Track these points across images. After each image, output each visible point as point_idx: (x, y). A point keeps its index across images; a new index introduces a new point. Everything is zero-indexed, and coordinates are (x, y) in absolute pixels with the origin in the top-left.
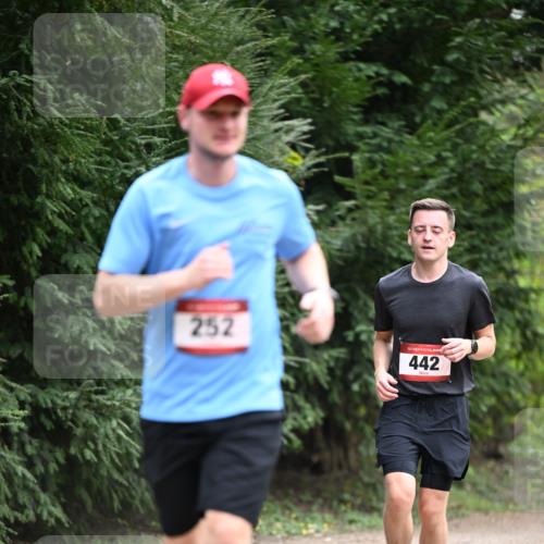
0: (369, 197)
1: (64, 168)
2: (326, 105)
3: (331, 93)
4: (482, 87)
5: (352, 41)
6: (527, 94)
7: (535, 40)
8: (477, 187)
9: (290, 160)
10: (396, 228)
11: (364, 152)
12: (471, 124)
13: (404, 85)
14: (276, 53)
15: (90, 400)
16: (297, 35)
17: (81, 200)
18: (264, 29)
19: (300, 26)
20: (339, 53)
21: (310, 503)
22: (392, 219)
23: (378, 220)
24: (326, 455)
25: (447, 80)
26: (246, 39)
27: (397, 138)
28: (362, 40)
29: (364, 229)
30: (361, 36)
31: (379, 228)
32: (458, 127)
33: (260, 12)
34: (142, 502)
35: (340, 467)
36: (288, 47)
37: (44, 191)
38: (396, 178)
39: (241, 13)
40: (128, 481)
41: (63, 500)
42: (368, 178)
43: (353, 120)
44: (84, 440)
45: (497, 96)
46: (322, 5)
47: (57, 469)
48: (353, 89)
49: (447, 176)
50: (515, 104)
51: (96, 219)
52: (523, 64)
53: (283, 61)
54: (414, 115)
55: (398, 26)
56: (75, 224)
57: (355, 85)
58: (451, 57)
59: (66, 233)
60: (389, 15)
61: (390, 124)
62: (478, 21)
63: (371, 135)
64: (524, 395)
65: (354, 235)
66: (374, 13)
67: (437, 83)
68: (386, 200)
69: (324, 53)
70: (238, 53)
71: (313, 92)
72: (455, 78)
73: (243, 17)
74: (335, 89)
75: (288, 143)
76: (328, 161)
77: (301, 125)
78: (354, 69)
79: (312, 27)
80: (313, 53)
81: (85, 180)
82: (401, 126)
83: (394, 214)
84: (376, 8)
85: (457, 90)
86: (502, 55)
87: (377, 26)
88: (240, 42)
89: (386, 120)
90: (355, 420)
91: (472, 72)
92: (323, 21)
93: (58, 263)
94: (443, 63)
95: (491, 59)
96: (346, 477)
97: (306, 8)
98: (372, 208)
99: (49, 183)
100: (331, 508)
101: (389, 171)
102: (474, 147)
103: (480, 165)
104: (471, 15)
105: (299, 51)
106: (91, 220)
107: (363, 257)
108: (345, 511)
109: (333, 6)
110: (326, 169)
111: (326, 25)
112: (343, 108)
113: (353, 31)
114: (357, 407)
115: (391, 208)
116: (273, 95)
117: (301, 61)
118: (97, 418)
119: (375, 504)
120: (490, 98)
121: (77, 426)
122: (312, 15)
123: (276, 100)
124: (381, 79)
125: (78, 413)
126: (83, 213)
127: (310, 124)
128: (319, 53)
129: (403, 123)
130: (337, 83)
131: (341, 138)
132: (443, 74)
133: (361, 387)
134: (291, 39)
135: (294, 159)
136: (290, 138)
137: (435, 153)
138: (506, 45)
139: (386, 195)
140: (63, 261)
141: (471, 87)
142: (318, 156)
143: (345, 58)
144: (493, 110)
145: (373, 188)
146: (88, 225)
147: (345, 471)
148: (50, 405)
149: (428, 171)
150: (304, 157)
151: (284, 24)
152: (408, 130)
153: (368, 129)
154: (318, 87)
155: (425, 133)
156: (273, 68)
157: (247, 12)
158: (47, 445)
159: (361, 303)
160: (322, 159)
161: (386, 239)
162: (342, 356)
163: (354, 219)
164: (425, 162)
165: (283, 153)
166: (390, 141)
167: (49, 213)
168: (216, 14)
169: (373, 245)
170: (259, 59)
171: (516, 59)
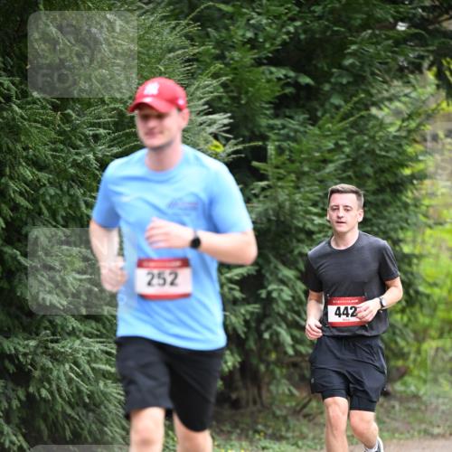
0: (279, 179)
1: (25, 154)
2: (243, 102)
3: (247, 92)
4: (373, 87)
5: (265, 49)
6: (410, 93)
7: (417, 48)
8: (369, 170)
9: (213, 148)
10: (301, 205)
11: (274, 141)
12: (362, 117)
13: (308, 85)
14: (201, 59)
15: (47, 348)
16: (219, 44)
17: (39, 181)
18: (192, 39)
19: (221, 37)
20: (254, 59)
21: (230, 433)
22: (298, 197)
23: (286, 197)
24: (243, 393)
25: (344, 81)
26: (177, 47)
27: (302, 129)
28: (273, 48)
29: (274, 205)
30: (272, 45)
31: (287, 204)
32: (351, 119)
33: (188, 24)
34: (90, 432)
35: (255, 402)
36: (212, 54)
37: (8, 173)
38: (301, 163)
39: (172, 26)
40: (78, 415)
41: (24, 430)
42: (279, 163)
43: (265, 114)
44: (41, 381)
45: (386, 94)
46: (240, 19)
47: (19, 405)
48: (265, 89)
49: (343, 161)
50: (400, 101)
51: (51, 197)
52: (407, 68)
53: (208, 66)
54: (316, 110)
55: (302, 37)
56: (34, 201)
57: (267, 86)
58: (348, 62)
59: (27, 208)
60: (296, 28)
61: (296, 117)
62: (370, 31)
63: (280, 127)
64: (408, 343)
65: (266, 210)
66: (283, 26)
67: (336, 84)
68: (292, 181)
69: (241, 58)
70: (170, 59)
71: (232, 91)
72: (351, 80)
73: (174, 28)
74: (250, 89)
75: (211, 134)
76: (245, 148)
77: (222, 119)
78: (267, 72)
79: (231, 37)
80: (232, 59)
81: (43, 164)
82: (304, 119)
83: (300, 192)
84: (285, 22)
85: (352, 89)
86: (389, 60)
87: (285, 37)
88: (171, 50)
89: (292, 114)
90: (268, 364)
91: (364, 74)
92: (240, 32)
93: (20, 233)
94: (340, 67)
95: (380, 63)
96: (260, 411)
97: (227, 21)
98: (281, 187)
99: (12, 167)
100: (247, 437)
101: (295, 157)
102: (366, 138)
103: (371, 152)
104: (364, 27)
105: (221, 57)
106: (48, 198)
107: (274, 228)
108: (260, 440)
109: (249, 20)
110: (243, 155)
111: (243, 36)
112: (258, 105)
113: (265, 41)
114: (268, 353)
115: (298, 188)
116: (198, 94)
117: (222, 66)
118: (52, 363)
119: (283, 433)
120: (380, 96)
121: (36, 369)
122: (231, 27)
123: (201, 98)
124: (289, 80)
125: (37, 359)
126: (41, 192)
127: (230, 118)
128: (237, 59)
129: (307, 116)
130: (253, 84)
131: (255, 130)
132: (340, 76)
133: (271, 336)
134: (214, 48)
135: (217, 147)
136: (213, 129)
137: (334, 141)
138: (393, 52)
139: (293, 177)
140: (24, 232)
141: (363, 87)
142: (236, 145)
143: (259, 62)
144: (382, 106)
145: (282, 171)
146: (44, 202)
147: (259, 406)
148: (13, 352)
149: (328, 156)
150: (224, 145)
151: (208, 35)
152: (311, 122)
153: (278, 122)
154: (236, 87)
155: (324, 124)
156: (200, 72)
157: (178, 25)
158: (11, 385)
159: (272, 266)
160: (240, 147)
161: (292, 213)
162: (257, 310)
163: (266, 197)
164: (325, 148)
165: (207, 142)
166: (296, 131)
167: (11, 192)
168: (151, 26)
169: (282, 219)
170: (187, 64)
171: (401, 64)
